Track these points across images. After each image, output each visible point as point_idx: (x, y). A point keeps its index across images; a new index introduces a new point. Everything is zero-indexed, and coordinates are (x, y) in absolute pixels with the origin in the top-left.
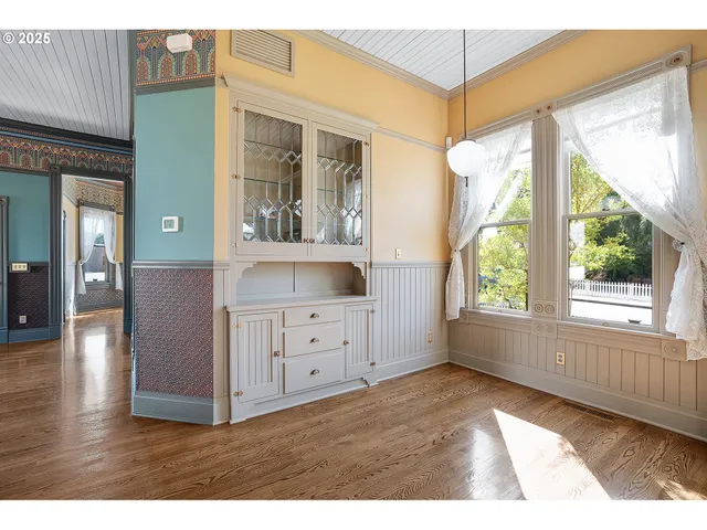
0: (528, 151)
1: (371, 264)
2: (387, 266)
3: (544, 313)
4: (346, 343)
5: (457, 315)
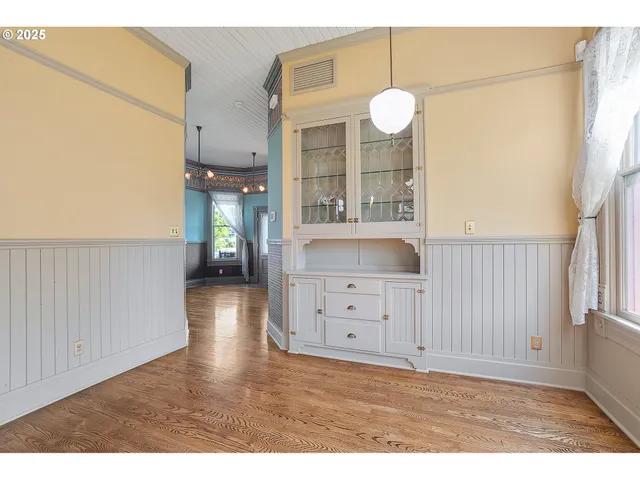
1: (425, 240)
2: (442, 242)
4: (386, 317)
5: (582, 321)
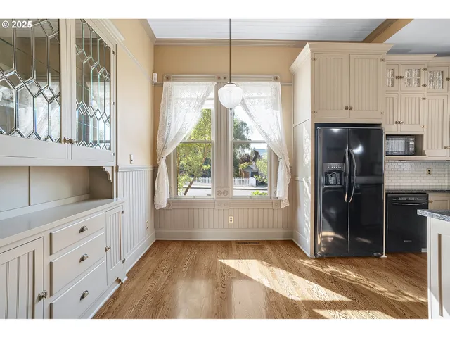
0: (212, 99)
1: (117, 168)
2: (126, 170)
3: (223, 196)
4: (107, 250)
5: (165, 205)
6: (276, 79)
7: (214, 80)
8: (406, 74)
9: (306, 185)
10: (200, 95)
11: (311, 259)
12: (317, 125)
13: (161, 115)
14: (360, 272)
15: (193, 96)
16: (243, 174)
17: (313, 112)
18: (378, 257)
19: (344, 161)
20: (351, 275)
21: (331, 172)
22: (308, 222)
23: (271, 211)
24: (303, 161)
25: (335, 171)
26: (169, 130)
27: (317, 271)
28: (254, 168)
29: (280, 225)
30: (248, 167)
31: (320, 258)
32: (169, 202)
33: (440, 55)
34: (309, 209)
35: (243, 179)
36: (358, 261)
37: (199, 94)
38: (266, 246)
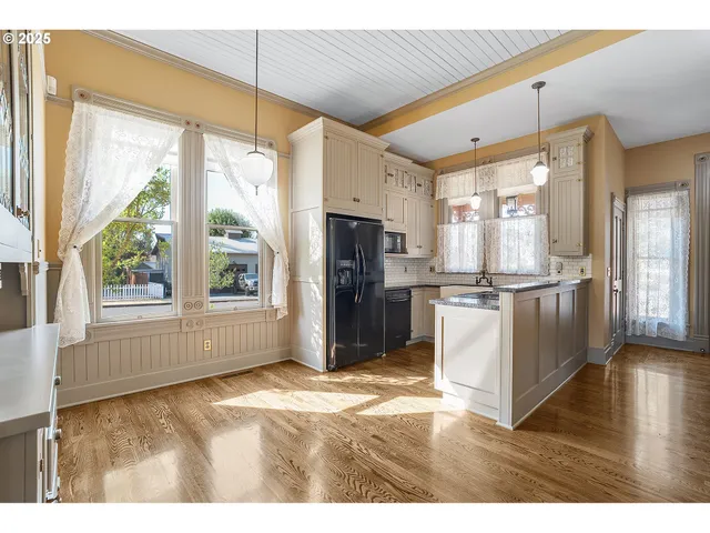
3: (193, 310)
5: (84, 337)
6: (271, 145)
7: (180, 125)
8: (394, 173)
9: (314, 287)
10: (158, 143)
11: (324, 373)
12: (329, 215)
13: (68, 163)
14: (374, 374)
15: (143, 144)
16: (133, 277)
17: (325, 200)
18: (380, 357)
19: (354, 258)
20: (368, 378)
21: (343, 270)
22: (318, 332)
23: (263, 325)
24: (309, 256)
25: (346, 269)
26: (88, 195)
27: (337, 383)
28: (154, 267)
29: (276, 342)
30: (142, 266)
31: (333, 370)
32: (89, 331)
33: (416, 162)
34: (321, 315)
35: (133, 287)
36: (368, 364)
37: (156, 142)
38: (266, 373)
